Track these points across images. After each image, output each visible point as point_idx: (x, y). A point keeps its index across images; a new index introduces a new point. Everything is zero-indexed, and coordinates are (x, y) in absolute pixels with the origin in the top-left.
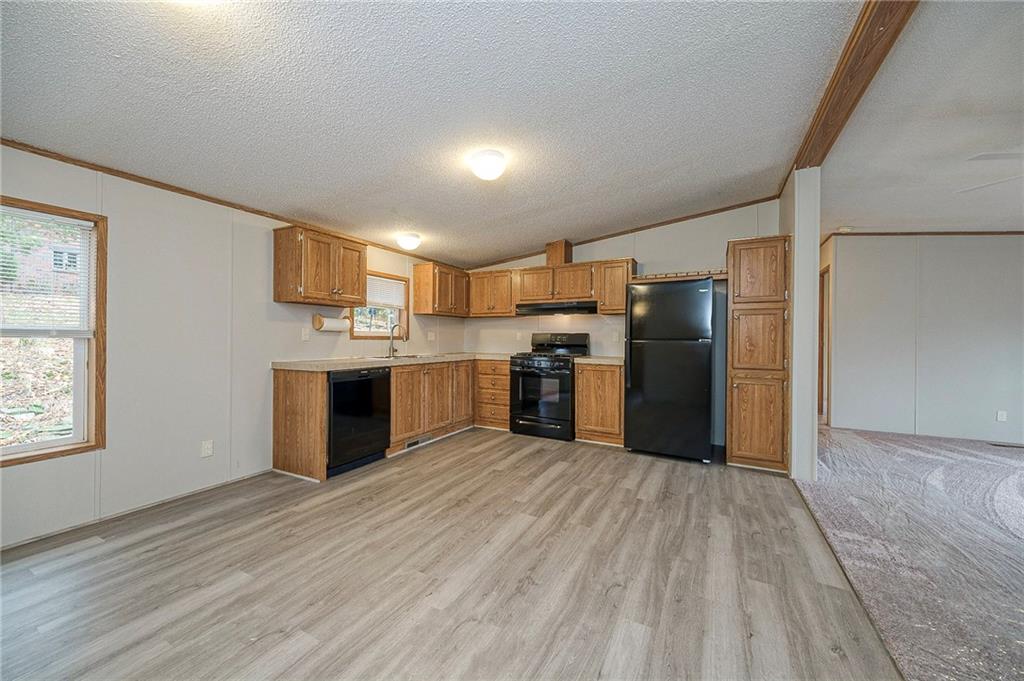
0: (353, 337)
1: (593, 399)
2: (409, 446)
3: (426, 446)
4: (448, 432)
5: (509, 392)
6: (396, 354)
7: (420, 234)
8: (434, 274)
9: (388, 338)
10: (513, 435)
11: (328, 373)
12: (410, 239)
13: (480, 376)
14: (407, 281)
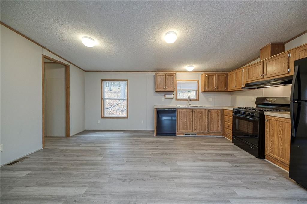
0: (176, 100)
1: (276, 138)
2: (185, 135)
3: (192, 137)
4: (205, 135)
5: (232, 124)
6: (190, 105)
7: (193, 65)
8: (205, 77)
9: (188, 100)
10: (232, 144)
11: (157, 109)
12: (190, 67)
13: (225, 116)
14: (198, 81)
